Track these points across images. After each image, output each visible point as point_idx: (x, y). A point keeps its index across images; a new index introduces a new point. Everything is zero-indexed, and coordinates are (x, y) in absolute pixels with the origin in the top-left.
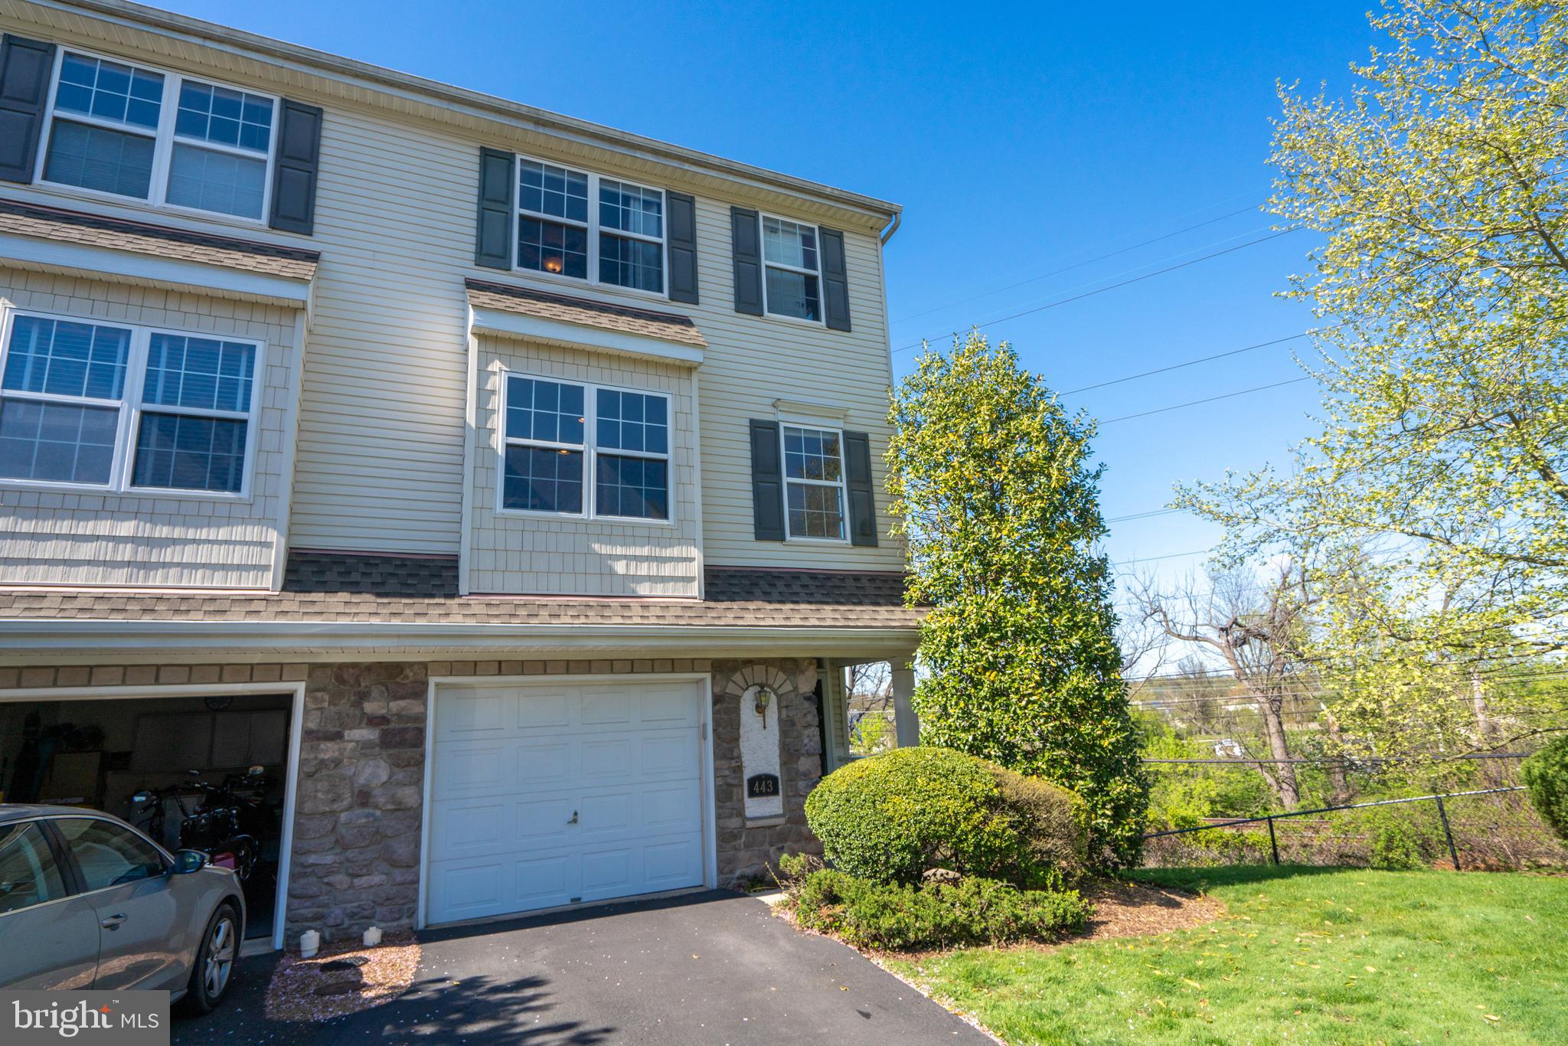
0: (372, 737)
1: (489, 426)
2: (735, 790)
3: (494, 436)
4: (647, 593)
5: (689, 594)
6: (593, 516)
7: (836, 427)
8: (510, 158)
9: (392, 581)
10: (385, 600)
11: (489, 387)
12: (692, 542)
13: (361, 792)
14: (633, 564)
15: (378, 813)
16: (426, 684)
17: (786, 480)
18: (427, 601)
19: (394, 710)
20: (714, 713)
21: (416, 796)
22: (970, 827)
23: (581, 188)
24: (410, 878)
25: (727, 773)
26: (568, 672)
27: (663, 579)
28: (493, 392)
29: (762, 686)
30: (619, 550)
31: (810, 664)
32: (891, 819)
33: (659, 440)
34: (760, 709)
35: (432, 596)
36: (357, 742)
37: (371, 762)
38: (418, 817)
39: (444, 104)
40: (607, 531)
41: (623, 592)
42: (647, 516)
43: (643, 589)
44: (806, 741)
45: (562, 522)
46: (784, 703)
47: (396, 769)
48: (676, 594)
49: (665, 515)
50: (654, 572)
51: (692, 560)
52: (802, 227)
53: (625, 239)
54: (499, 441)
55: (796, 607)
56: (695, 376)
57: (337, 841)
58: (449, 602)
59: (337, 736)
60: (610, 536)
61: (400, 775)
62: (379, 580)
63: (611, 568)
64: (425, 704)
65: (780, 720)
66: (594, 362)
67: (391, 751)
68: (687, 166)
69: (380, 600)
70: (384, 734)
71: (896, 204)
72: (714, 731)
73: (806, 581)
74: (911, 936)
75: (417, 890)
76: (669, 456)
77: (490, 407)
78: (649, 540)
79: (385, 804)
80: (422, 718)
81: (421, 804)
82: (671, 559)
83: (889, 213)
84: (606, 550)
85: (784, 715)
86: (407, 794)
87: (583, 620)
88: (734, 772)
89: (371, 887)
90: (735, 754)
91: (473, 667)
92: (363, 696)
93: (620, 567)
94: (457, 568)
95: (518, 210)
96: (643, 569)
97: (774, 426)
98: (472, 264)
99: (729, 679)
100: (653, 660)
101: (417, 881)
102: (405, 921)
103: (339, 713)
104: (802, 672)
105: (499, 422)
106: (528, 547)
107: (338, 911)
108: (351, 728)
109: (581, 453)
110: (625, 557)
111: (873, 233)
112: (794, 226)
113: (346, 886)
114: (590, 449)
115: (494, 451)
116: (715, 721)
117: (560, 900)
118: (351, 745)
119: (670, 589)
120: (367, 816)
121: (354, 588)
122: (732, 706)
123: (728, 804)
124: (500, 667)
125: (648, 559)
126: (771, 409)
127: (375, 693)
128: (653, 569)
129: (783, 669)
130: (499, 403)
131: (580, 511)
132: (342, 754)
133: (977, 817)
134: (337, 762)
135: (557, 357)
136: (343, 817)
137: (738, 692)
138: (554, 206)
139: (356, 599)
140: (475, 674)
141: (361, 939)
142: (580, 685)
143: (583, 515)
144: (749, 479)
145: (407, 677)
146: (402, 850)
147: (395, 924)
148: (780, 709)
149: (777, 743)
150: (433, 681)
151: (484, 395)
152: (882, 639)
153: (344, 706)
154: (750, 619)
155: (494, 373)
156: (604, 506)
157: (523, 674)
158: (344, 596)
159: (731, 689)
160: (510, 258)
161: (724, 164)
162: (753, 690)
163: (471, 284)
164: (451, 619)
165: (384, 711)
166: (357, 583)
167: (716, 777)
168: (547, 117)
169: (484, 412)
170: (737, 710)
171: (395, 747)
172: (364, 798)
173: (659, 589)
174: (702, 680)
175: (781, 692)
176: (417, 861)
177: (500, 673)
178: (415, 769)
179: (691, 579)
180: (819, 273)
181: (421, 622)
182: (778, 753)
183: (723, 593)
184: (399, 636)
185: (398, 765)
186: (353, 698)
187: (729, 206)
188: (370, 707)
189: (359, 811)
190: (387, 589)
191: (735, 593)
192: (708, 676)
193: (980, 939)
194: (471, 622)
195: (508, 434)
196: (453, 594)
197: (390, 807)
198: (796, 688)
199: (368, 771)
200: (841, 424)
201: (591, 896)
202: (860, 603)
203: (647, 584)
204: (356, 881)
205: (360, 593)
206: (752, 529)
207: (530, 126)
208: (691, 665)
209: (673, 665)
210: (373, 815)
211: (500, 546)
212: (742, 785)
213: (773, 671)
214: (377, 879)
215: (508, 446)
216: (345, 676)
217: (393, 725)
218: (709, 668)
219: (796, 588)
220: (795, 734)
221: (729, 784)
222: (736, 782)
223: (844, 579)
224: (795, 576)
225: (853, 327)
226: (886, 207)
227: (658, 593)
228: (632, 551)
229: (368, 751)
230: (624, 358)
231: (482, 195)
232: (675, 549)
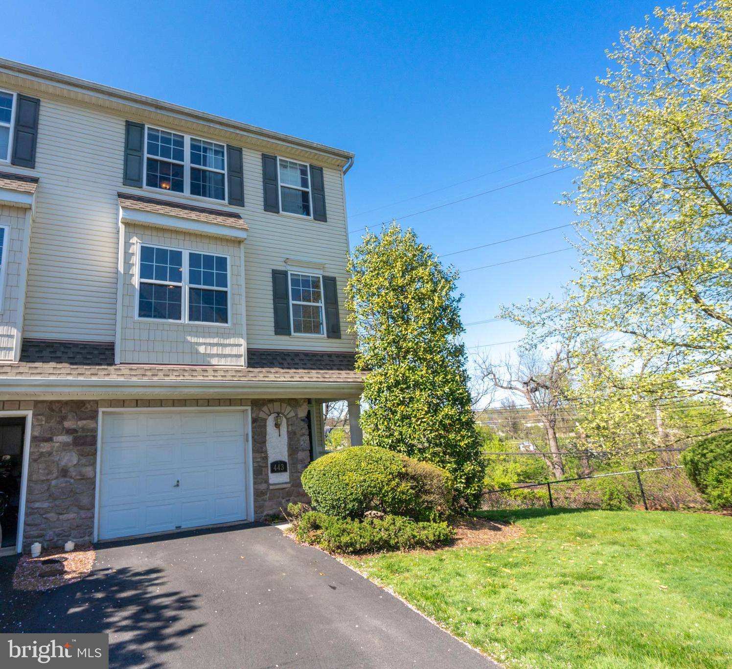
0: (68, 440)
1: (130, 273)
2: (263, 469)
3: (134, 278)
4: (216, 364)
5: (239, 364)
6: (187, 321)
7: (318, 274)
8: (142, 127)
9: (79, 356)
10: (75, 367)
11: (131, 251)
12: (240, 335)
13: (63, 469)
14: (209, 347)
15: (72, 481)
16: (97, 412)
17: (291, 302)
18: (97, 367)
19: (80, 426)
20: (252, 428)
21: (92, 472)
22: (389, 489)
23: (181, 144)
24: (89, 515)
25: (259, 460)
26: (173, 406)
27: (225, 356)
28: (133, 254)
29: (278, 414)
30: (201, 340)
31: (304, 401)
32: (347, 485)
33: (223, 281)
34: (277, 426)
35: (100, 364)
36: (60, 443)
37: (68, 453)
38: (94, 483)
39: (106, 97)
40: (194, 330)
41: (203, 363)
42: (216, 321)
43: (214, 361)
44: (302, 443)
45: (170, 324)
46: (290, 423)
47: (81, 457)
48: (232, 364)
49: (225, 320)
50: (220, 352)
51: (240, 345)
52: (300, 165)
53: (204, 171)
54: (136, 281)
55: (297, 371)
56: (242, 246)
57: (50, 496)
58: (109, 368)
59: (50, 440)
60: (196, 332)
61: (84, 461)
62: (71, 356)
63: (197, 350)
64: (97, 422)
65: (288, 432)
66: (187, 238)
67: (79, 448)
68: (238, 132)
69: (72, 367)
70: (75, 439)
71: (352, 152)
72: (253, 437)
73: (302, 357)
74: (358, 546)
75: (93, 522)
76: (228, 289)
77: (131, 262)
78: (217, 335)
79: (76, 476)
80: (95, 430)
81: (95, 476)
82: (230, 345)
83: (348, 158)
84: (194, 340)
85: (290, 429)
86: (88, 471)
87: (182, 378)
88: (263, 459)
89: (68, 520)
90: (264, 450)
91: (123, 403)
92: (63, 418)
93: (202, 349)
94: (113, 349)
95: (146, 155)
96: (214, 350)
97: (285, 273)
98: (121, 185)
99: (260, 410)
100: (219, 399)
101: (93, 517)
102: (87, 538)
103: (51, 427)
104: (300, 406)
105: (136, 270)
106: (152, 338)
107: (51, 533)
108: (57, 435)
109: (180, 287)
110: (204, 344)
111: (340, 168)
112: (296, 164)
113: (55, 519)
114: (185, 286)
115: (133, 286)
116: (253, 432)
117: (171, 528)
118: (57, 444)
119: (229, 361)
120: (66, 482)
121: (59, 360)
122: (262, 424)
123: (260, 477)
124: (138, 403)
125: (217, 345)
126: (284, 264)
127: (70, 416)
129: (289, 405)
130: (136, 260)
131: (180, 318)
132: (52, 449)
133: (393, 483)
134: (50, 454)
135: (167, 235)
136: (53, 483)
137: (265, 417)
138: (166, 152)
139: (59, 366)
140: (124, 407)
141: (63, 548)
142: (180, 413)
143: (182, 321)
144: (272, 302)
145: (87, 408)
146: (85, 501)
147: (82, 539)
148: (288, 425)
149: (286, 444)
150: (101, 410)
151: (128, 256)
152: (343, 388)
153: (53, 423)
154: (272, 377)
155: (134, 244)
156: (194, 315)
157: (149, 406)
158: (53, 364)
159: (262, 415)
160: (142, 181)
161: (258, 130)
162: (273, 416)
163: (121, 195)
164: (111, 376)
165: (74, 426)
166: (60, 357)
167: (253, 462)
168: (163, 104)
169: (128, 265)
170: (265, 426)
171: (81, 445)
172: (64, 473)
173: (223, 361)
174: (246, 410)
175: (288, 416)
176: (93, 506)
177: (137, 406)
178: (92, 457)
179: (240, 356)
180: (309, 190)
181: (94, 378)
182: (287, 449)
183: (257, 363)
184: (83, 386)
185: (82, 455)
186: (58, 419)
187: (261, 153)
188: (67, 424)
189: (62, 480)
190: (76, 360)
191: (264, 363)
192: (249, 408)
193: (395, 548)
194: (122, 379)
195: (141, 277)
196: (112, 363)
197: (78, 477)
198: (296, 415)
199: (67, 458)
200: (321, 272)
201: (186, 525)
202: (331, 369)
203: (216, 359)
204: (61, 517)
205: (62, 362)
206: (273, 329)
207: (153, 109)
208: (240, 402)
209: (231, 402)
210: (69, 482)
211: (137, 338)
212: (267, 467)
213: (284, 405)
214: (72, 516)
215: (141, 283)
216: (54, 407)
217: (79, 434)
218: (250, 404)
219: (297, 361)
220: (296, 439)
221: (260, 466)
222: (264, 465)
223: (322, 356)
224: (297, 354)
225: (328, 220)
226: (346, 154)
227: (223, 364)
228: (208, 341)
229: (67, 448)
230: (204, 236)
231: (127, 147)
232: (232, 339)
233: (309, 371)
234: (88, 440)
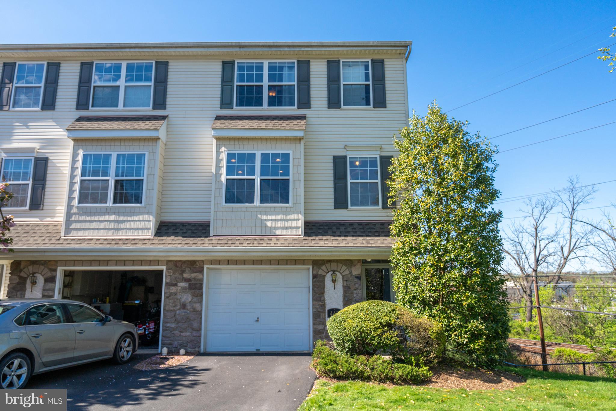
0: (186, 286)
1: (220, 173)
2: (321, 314)
3: (222, 176)
4: (280, 234)
5: (297, 234)
6: (258, 204)
7: (376, 155)
8: (233, 63)
9: (190, 232)
10: (185, 239)
11: (220, 158)
12: (299, 212)
13: (183, 304)
14: (274, 222)
15: (188, 312)
16: (203, 268)
17: (349, 181)
18: (198, 239)
19: (193, 277)
20: (313, 282)
21: (200, 307)
23: (260, 68)
24: (198, 335)
25: (318, 306)
26: (253, 264)
27: (287, 228)
28: (222, 159)
29: (334, 272)
30: (269, 217)
31: (358, 262)
33: (286, 172)
34: (334, 281)
35: (200, 237)
36: (182, 287)
37: (186, 294)
38: (201, 314)
39: (206, 49)
40: (264, 210)
41: (270, 234)
42: (281, 203)
43: (278, 232)
44: (355, 295)
45: (247, 207)
46: (345, 279)
48: (292, 234)
49: (287, 202)
50: (283, 225)
51: (299, 219)
52: (362, 62)
53: (281, 86)
54: (224, 178)
56: (302, 142)
57: (175, 320)
58: (205, 239)
59: (175, 285)
60: (266, 212)
61: (195, 299)
62: (185, 231)
63: (265, 224)
64: (203, 275)
65: (343, 286)
66: (260, 142)
67: (192, 291)
68: (304, 48)
69: (183, 239)
70: (190, 285)
71: (408, 40)
72: (313, 289)
73: (355, 226)
75: (200, 339)
76: (290, 177)
77: (220, 165)
78: (281, 213)
79: (190, 309)
80: (202, 280)
81: (202, 310)
82: (290, 220)
83: (406, 46)
84: (263, 217)
85: (345, 284)
86: (197, 306)
87: (251, 245)
88: (321, 306)
89: (186, 336)
90: (322, 298)
91: (219, 262)
92: (183, 272)
93: (269, 224)
94: (209, 226)
95: (236, 84)
96: (278, 224)
97: (345, 158)
98: (219, 109)
99: (320, 268)
100: (287, 260)
101: (200, 336)
102: (197, 349)
103: (176, 277)
104: (354, 266)
105: (224, 171)
106: (234, 217)
107: (176, 343)
108: (180, 282)
109: (254, 179)
110: (271, 220)
111: (401, 56)
112: (358, 62)
113: (178, 335)
114: (257, 178)
115: (222, 182)
116: (313, 285)
117: (253, 350)
118: (180, 288)
119: (289, 232)
120: (185, 312)
121: (176, 234)
122: (321, 279)
123: (318, 319)
124: (229, 262)
125: (280, 220)
126: (344, 150)
127: (187, 271)
128: (283, 224)
129: (345, 265)
130: (224, 163)
131: (253, 202)
132: (177, 291)
134: (175, 294)
135: (245, 142)
136: (178, 312)
137: (324, 274)
138: (250, 79)
139: (176, 238)
140: (220, 265)
141: (179, 352)
142: (260, 269)
143: (255, 204)
144: (332, 182)
145: (197, 265)
146: (195, 325)
147: (194, 349)
148: (343, 281)
149: (342, 295)
150: (206, 267)
151: (218, 161)
153: (177, 275)
154: (321, 244)
155: (222, 152)
156: (263, 200)
157: (236, 265)
158: (172, 238)
159: (321, 272)
160: (233, 104)
162: (331, 273)
164: (204, 245)
165: (189, 277)
166: (178, 233)
167: (313, 308)
168: (243, 44)
169: (218, 167)
170: (323, 281)
171: (193, 289)
172: (184, 306)
173: (285, 232)
174: (309, 268)
175: (343, 274)
176: (200, 329)
177: (228, 264)
178: (200, 297)
179: (298, 228)
180: (370, 83)
181: (194, 247)
182: (342, 300)
183: (314, 233)
185: (194, 296)
186: (180, 272)
187: (326, 60)
188: (186, 275)
189: (182, 311)
190: (187, 234)
191: (319, 233)
192: (311, 267)
194: (210, 247)
195: (227, 175)
196: (208, 236)
197: (192, 310)
198: (351, 273)
199: (185, 297)
200: (378, 153)
201: (263, 349)
202: (379, 236)
203: (280, 230)
204: (182, 334)
206: (333, 204)
207: (237, 49)
208: (303, 262)
209: (296, 262)
210: (187, 312)
211: (224, 218)
212: (325, 312)
213: (340, 265)
214: (188, 334)
215: (227, 180)
216: (178, 264)
217: (193, 282)
218: (311, 263)
219: (349, 229)
220: (350, 292)
221: (319, 312)
222: (322, 310)
223: (375, 225)
224: (351, 224)
225: (387, 105)
226: (403, 44)
227: (285, 234)
228: (274, 217)
229: (185, 291)
230: (273, 139)
231: (223, 81)
232: (292, 215)
233: (357, 238)
234: (198, 286)
